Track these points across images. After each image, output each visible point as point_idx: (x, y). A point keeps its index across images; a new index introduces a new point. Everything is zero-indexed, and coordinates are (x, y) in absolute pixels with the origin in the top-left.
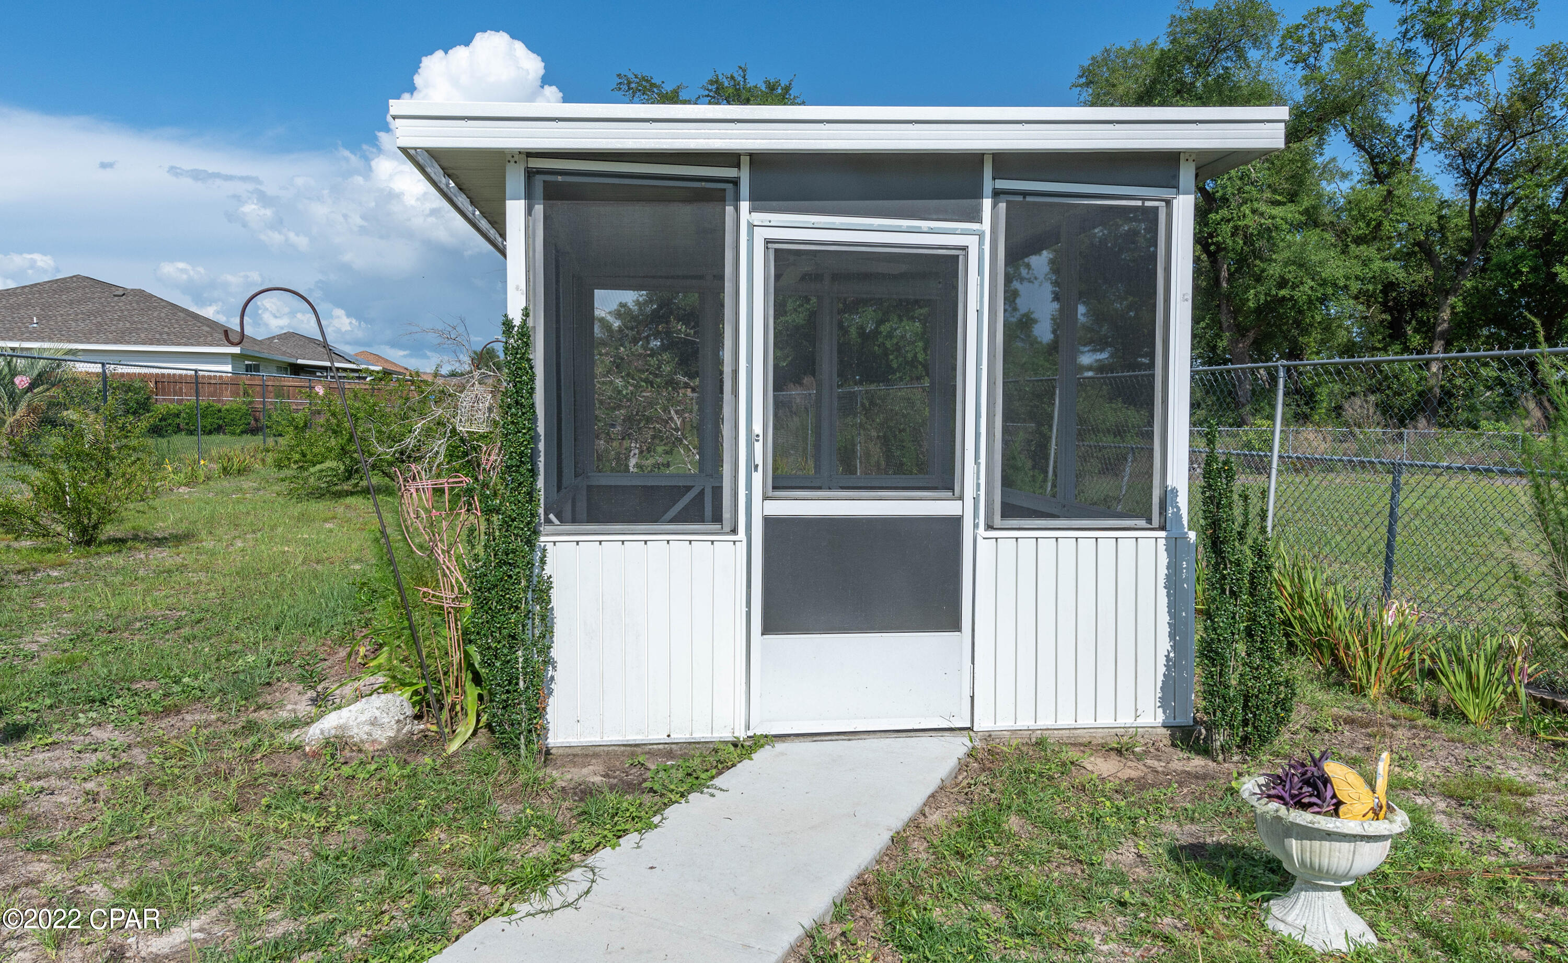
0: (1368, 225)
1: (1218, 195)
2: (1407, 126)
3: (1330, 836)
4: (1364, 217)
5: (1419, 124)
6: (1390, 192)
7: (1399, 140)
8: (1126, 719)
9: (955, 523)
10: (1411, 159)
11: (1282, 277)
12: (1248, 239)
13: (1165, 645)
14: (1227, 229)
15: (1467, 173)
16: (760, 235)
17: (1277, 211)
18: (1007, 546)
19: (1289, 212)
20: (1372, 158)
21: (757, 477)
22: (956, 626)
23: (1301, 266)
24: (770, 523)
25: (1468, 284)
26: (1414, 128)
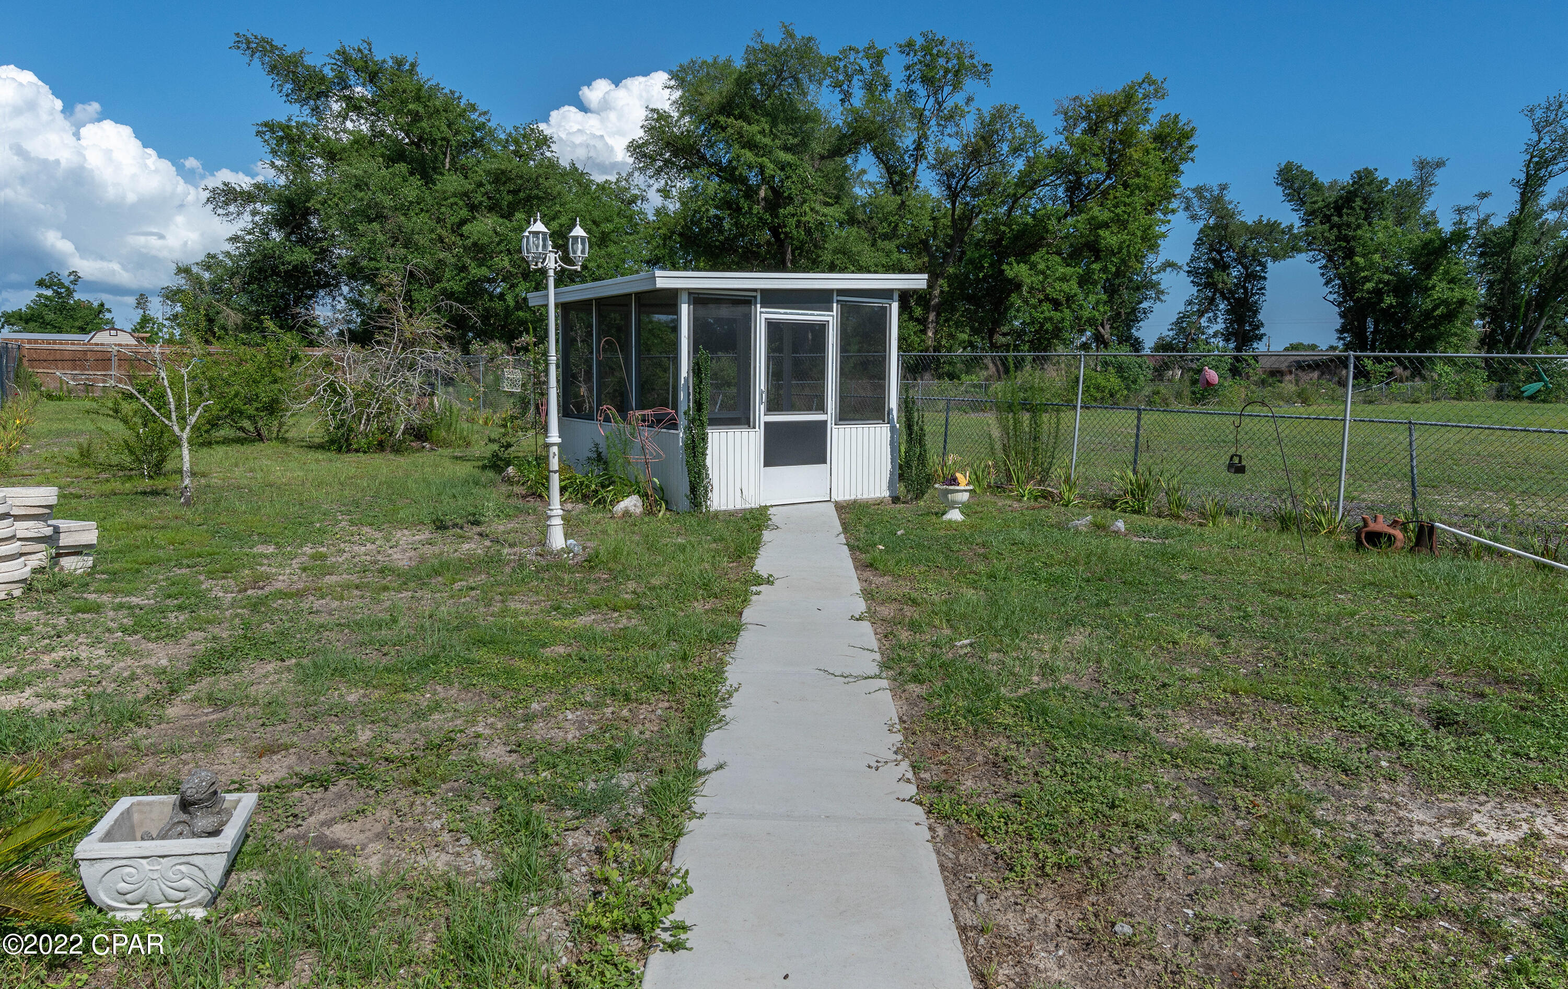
0: (889, 225)
1: (786, 195)
2: (912, 148)
3: (958, 491)
4: (886, 219)
5: (919, 147)
6: (903, 202)
7: (906, 158)
8: (878, 495)
9: (825, 423)
10: (914, 173)
11: (832, 263)
12: (809, 232)
13: (889, 466)
14: (792, 221)
15: (949, 187)
16: (764, 316)
17: (826, 210)
18: (841, 431)
19: (835, 212)
20: (888, 170)
21: (762, 407)
22: (824, 461)
23: (844, 254)
24: (766, 423)
25: (951, 270)
26: (915, 149)
